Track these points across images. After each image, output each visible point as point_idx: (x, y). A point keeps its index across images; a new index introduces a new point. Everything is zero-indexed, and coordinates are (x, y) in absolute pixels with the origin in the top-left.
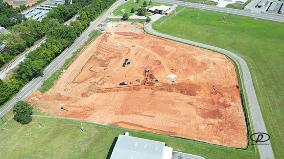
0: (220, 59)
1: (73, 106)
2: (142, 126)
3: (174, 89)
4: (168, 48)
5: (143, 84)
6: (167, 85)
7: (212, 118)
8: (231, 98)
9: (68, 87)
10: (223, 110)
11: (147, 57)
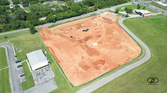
1: (47, 36)
2: (54, 53)
3: (86, 49)
4: (115, 32)
5: (78, 41)
6: (87, 46)
7: (82, 68)
8: (106, 67)
9: (56, 30)
10: (92, 69)
11: (98, 32)
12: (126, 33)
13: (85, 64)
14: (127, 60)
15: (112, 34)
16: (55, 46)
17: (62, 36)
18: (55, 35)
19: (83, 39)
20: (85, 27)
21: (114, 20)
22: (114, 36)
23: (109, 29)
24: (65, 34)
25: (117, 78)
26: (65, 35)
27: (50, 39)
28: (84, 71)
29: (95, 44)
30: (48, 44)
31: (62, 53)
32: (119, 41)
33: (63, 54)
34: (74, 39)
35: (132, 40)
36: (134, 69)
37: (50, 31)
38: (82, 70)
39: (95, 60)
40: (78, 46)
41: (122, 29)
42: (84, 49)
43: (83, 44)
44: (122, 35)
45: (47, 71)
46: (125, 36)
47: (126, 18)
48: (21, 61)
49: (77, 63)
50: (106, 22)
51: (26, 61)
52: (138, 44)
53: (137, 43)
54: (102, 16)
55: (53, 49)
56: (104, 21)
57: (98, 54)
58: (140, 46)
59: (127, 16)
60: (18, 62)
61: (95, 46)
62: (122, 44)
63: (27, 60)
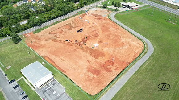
0: (137, 44)
1: (37, 43)
2: (54, 63)
3: (89, 51)
4: (111, 29)
5: (77, 44)
6: (88, 48)
7: (92, 73)
8: (117, 68)
9: (45, 34)
10: (103, 72)
11: (94, 31)
12: (122, 28)
13: (94, 68)
14: (134, 56)
15: (109, 31)
16: (52, 54)
17: (56, 41)
18: (46, 40)
19: (81, 40)
20: (77, 26)
21: (105, 16)
22: (111, 33)
23: (104, 26)
24: (58, 37)
25: (132, 77)
26: (58, 39)
27: (42, 46)
28: (95, 76)
29: (96, 45)
30: (41, 52)
31: (63, 60)
32: (118, 37)
33: (65, 61)
34: (71, 42)
35: (131, 34)
36: (144, 64)
37: (38, 37)
38: (93, 75)
39: (103, 62)
40: (79, 50)
41: (117, 24)
42: (86, 51)
43: (83, 46)
44: (119, 31)
45: (53, 85)
46: (123, 32)
47: (116, 13)
48: (15, 80)
49: (85, 69)
50: (97, 19)
51: (22, 79)
52: (138, 38)
53: (136, 37)
54: (91, 13)
55: (51, 58)
56: (95, 18)
57: (103, 55)
58: (140, 39)
59: (116, 10)
60: (12, 81)
61: (96, 46)
62: (123, 40)
63: (23, 77)
